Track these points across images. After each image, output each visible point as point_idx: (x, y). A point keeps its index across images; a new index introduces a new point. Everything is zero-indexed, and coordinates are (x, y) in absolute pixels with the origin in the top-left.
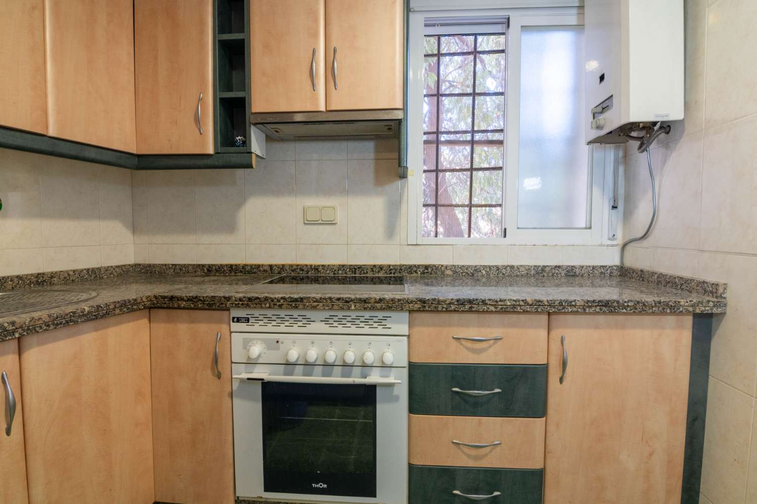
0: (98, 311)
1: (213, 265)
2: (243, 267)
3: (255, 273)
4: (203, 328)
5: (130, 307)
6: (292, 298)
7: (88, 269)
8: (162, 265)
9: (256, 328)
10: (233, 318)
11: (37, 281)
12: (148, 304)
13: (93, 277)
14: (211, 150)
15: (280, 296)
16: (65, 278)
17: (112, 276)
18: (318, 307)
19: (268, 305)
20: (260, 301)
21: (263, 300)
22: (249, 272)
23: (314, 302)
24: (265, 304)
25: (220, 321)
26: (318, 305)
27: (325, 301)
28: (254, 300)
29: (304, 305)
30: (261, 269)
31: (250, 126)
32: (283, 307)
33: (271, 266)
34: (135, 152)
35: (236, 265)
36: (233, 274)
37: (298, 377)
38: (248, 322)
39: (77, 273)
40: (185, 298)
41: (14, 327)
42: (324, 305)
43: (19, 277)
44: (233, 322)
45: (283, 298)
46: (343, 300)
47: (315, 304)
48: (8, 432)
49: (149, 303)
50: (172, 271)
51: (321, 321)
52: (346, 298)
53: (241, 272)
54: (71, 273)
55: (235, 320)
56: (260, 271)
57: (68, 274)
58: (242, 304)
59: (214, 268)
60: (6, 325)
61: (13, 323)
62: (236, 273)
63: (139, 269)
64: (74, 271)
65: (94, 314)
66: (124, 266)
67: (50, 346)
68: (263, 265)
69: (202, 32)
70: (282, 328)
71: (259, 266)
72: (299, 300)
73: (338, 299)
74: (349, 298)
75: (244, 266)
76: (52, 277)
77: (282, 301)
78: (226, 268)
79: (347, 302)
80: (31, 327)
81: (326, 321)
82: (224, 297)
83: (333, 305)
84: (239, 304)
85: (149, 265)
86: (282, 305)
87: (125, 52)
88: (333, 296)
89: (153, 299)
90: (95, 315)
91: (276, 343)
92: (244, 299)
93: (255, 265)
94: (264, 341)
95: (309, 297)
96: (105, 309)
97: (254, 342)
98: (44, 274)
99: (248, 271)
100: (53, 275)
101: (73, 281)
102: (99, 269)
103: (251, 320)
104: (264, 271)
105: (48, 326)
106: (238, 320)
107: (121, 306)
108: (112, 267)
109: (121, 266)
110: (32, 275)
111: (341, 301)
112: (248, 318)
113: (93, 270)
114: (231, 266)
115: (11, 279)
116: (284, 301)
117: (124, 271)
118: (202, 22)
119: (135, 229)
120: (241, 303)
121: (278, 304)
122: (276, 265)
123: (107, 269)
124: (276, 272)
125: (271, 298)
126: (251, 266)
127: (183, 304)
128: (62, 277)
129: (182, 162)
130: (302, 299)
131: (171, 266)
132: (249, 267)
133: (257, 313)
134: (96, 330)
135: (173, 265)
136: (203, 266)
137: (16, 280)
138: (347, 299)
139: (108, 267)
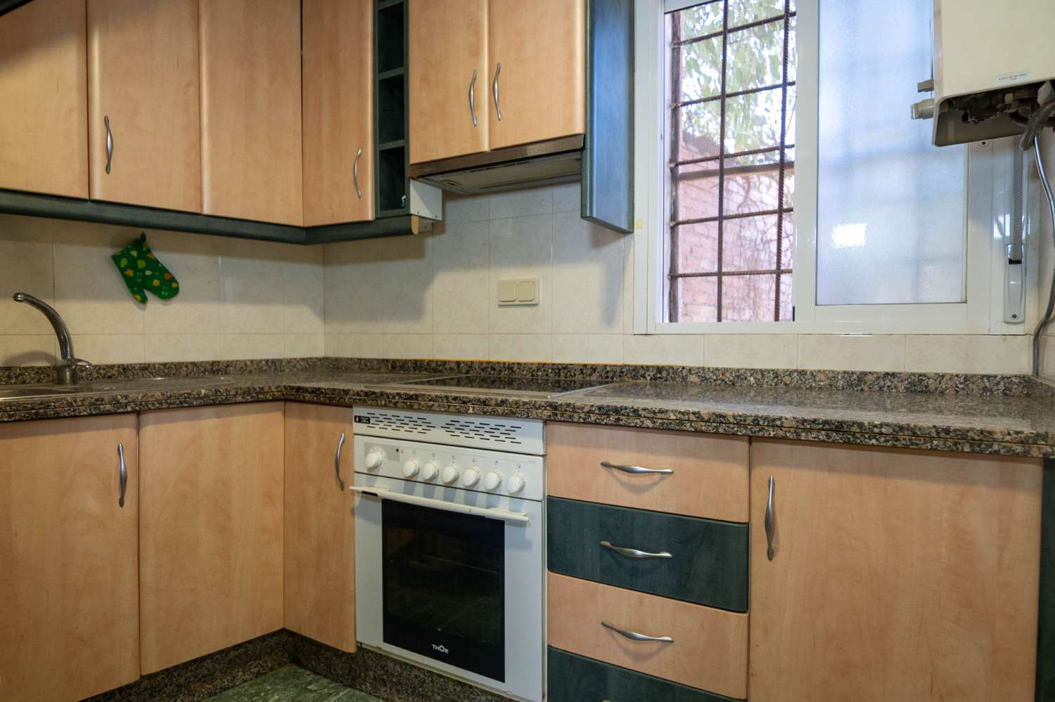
0: (216, 396)
1: (398, 360)
2: (428, 363)
3: (441, 371)
4: (329, 426)
5: (254, 395)
6: (407, 394)
7: (268, 360)
8: (349, 359)
9: (376, 430)
10: (356, 417)
11: (212, 369)
12: (277, 394)
13: (273, 368)
14: (370, 216)
15: (395, 391)
16: (242, 368)
17: (295, 369)
18: (433, 408)
19: (383, 402)
20: (377, 397)
21: (379, 395)
22: (435, 370)
23: (430, 401)
24: (381, 401)
25: (343, 420)
26: (433, 405)
27: (440, 400)
28: (371, 394)
29: (420, 404)
30: (448, 366)
31: (409, 182)
32: (399, 405)
33: (458, 363)
34: (301, 224)
35: (421, 361)
36: (417, 372)
37: (417, 498)
38: (369, 423)
39: (254, 363)
40: (310, 390)
41: (126, 401)
42: (439, 406)
43: (194, 364)
44: (355, 421)
45: (398, 394)
46: (460, 400)
47: (431, 403)
48: (121, 503)
49: (279, 393)
50: (357, 366)
51: (442, 427)
52: (463, 397)
53: (426, 369)
54: (248, 363)
55: (357, 418)
56: (446, 369)
57: (246, 364)
58: (360, 400)
59: (398, 364)
60: (119, 397)
61: (126, 397)
62: (420, 371)
63: (327, 364)
64: (252, 361)
65: (212, 398)
66: (310, 358)
67: (167, 426)
68: (449, 362)
69: (361, 75)
70: (402, 433)
71: (445, 363)
72: (414, 397)
73: (455, 399)
74: (467, 398)
75: (430, 362)
76: (228, 366)
77: (397, 398)
78: (410, 365)
79: (464, 402)
80: (143, 403)
81: (446, 427)
82: (344, 390)
83: (449, 406)
84: (356, 399)
85: (336, 359)
86: (397, 402)
87: (290, 114)
88: (449, 394)
89: (283, 389)
90: (212, 400)
91: (395, 452)
92: (361, 394)
93: (441, 361)
94: (385, 447)
95: (424, 395)
96: (225, 394)
97: (375, 448)
98: (219, 362)
99: (433, 369)
100: (229, 364)
101: (250, 372)
102: (280, 361)
103: (372, 421)
104: (451, 369)
105: (161, 404)
106: (360, 419)
107: (244, 393)
108: (295, 359)
109: (307, 359)
110: (207, 362)
111: (457, 401)
112: (369, 418)
113: (273, 361)
114: (416, 362)
115: (187, 365)
116: (399, 399)
117: (309, 365)
118: (361, 63)
119: (326, 314)
120: (358, 398)
121: (393, 401)
122: (464, 362)
123: (289, 361)
124: (464, 371)
125: (387, 394)
126: (437, 362)
127: (308, 396)
128: (238, 367)
129: (345, 232)
130: (417, 396)
131: (356, 360)
132: (434, 364)
133: (377, 412)
134: (218, 416)
135: (358, 359)
136: (388, 361)
137: (190, 366)
138: (464, 399)
139: (291, 359)
